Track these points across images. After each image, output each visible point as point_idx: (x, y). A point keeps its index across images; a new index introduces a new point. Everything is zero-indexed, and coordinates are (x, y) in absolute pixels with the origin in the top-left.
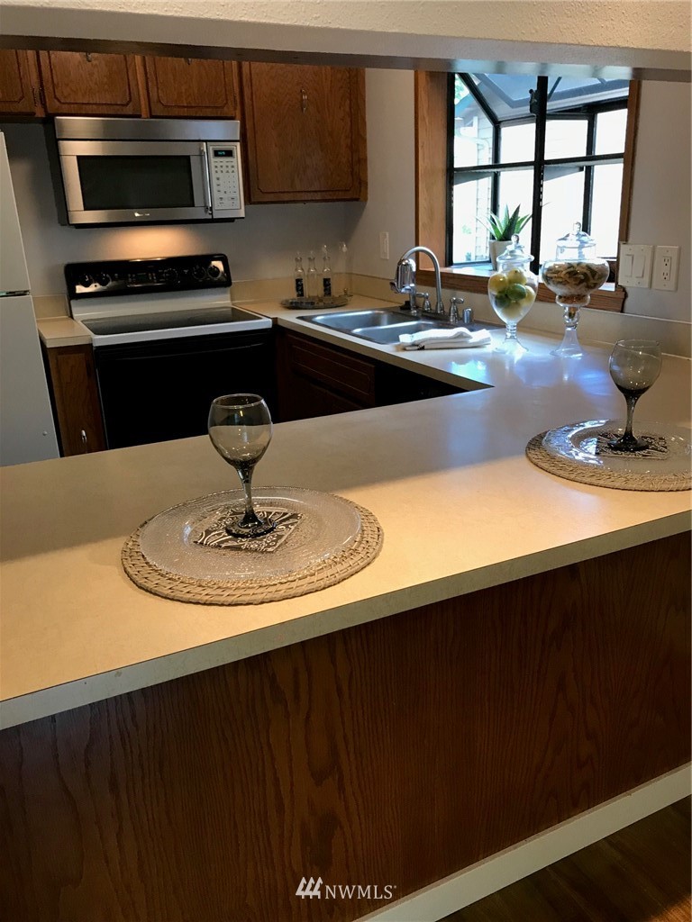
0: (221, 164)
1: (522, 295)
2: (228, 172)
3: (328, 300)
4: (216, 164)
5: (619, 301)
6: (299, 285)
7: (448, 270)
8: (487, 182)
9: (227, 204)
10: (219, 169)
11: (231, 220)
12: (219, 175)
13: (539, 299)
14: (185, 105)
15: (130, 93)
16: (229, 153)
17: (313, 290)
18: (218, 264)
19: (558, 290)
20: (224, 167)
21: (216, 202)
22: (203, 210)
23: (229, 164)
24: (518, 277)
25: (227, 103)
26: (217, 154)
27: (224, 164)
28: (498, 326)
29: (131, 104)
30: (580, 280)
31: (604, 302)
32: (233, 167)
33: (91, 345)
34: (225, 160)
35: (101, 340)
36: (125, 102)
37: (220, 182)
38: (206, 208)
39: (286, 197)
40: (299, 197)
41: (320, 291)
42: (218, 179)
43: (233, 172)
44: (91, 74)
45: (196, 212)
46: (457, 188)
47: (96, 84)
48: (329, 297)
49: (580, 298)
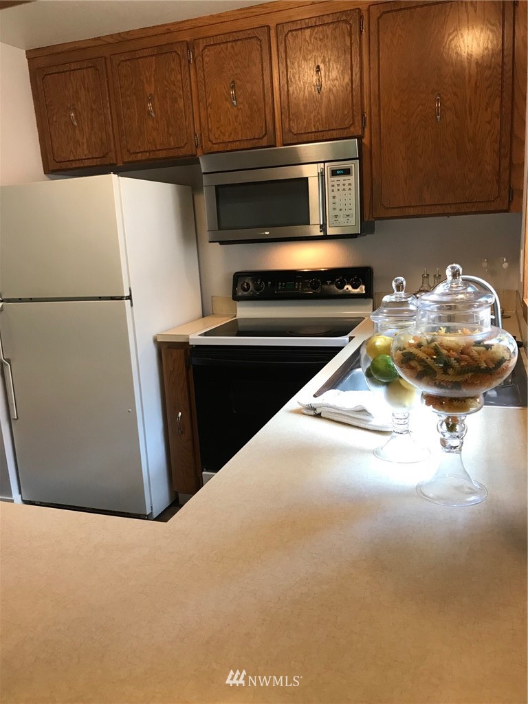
0: (338, 183)
2: (344, 190)
4: (333, 183)
9: (342, 221)
10: (336, 188)
12: (335, 193)
14: (314, 130)
15: (266, 128)
16: (347, 172)
20: (341, 185)
21: (332, 218)
22: (318, 227)
23: (347, 182)
25: (353, 124)
26: (334, 173)
27: (341, 183)
29: (266, 138)
32: (350, 184)
34: (342, 178)
36: (261, 136)
37: (336, 200)
38: (321, 225)
42: (334, 197)
43: (350, 189)
44: (237, 117)
45: (311, 230)
47: (240, 124)
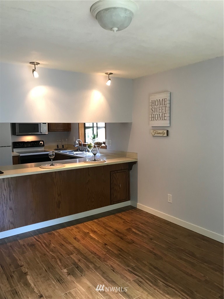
1: (91, 146)
2: (45, 126)
3: (63, 149)
4: (43, 125)
5: (105, 147)
6: (58, 146)
7: (85, 143)
8: (92, 129)
9: (45, 132)
11: (45, 134)
12: (43, 127)
13: (94, 147)
17: (60, 147)
18: (42, 142)
19: (96, 146)
21: (43, 131)
22: (40, 133)
24: (91, 144)
26: (43, 123)
28: (89, 151)
30: (99, 144)
31: (103, 147)
33: (19, 156)
34: (45, 124)
35: (21, 155)
38: (41, 132)
39: (56, 131)
40: (58, 130)
41: (62, 147)
45: (39, 133)
46: (86, 130)
48: (63, 148)
49: (99, 147)
